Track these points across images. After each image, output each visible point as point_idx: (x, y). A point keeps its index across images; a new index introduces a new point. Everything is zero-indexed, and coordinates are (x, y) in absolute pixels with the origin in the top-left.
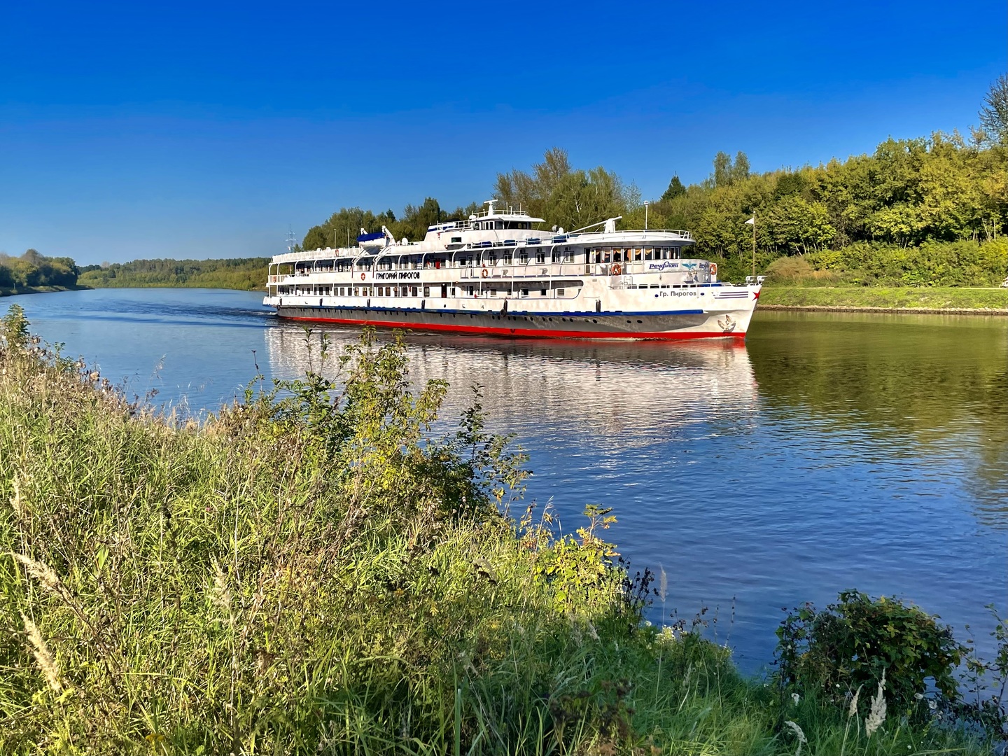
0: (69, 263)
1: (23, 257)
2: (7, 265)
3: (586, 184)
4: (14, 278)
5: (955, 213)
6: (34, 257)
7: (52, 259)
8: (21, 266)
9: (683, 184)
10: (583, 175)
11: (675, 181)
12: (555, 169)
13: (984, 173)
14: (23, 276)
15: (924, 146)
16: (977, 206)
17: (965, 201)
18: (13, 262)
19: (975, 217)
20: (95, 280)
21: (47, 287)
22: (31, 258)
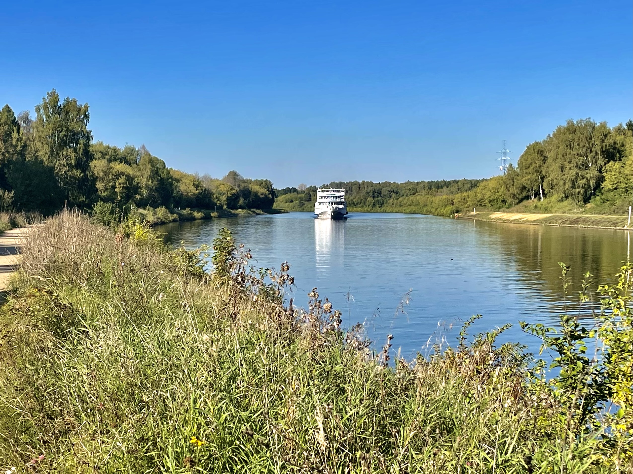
0: (267, 185)
1: (225, 178)
2: (210, 188)
4: (216, 200)
6: (235, 179)
7: (251, 181)
8: (223, 189)
14: (224, 198)
18: (216, 185)
20: (291, 204)
21: (245, 210)
22: (232, 180)
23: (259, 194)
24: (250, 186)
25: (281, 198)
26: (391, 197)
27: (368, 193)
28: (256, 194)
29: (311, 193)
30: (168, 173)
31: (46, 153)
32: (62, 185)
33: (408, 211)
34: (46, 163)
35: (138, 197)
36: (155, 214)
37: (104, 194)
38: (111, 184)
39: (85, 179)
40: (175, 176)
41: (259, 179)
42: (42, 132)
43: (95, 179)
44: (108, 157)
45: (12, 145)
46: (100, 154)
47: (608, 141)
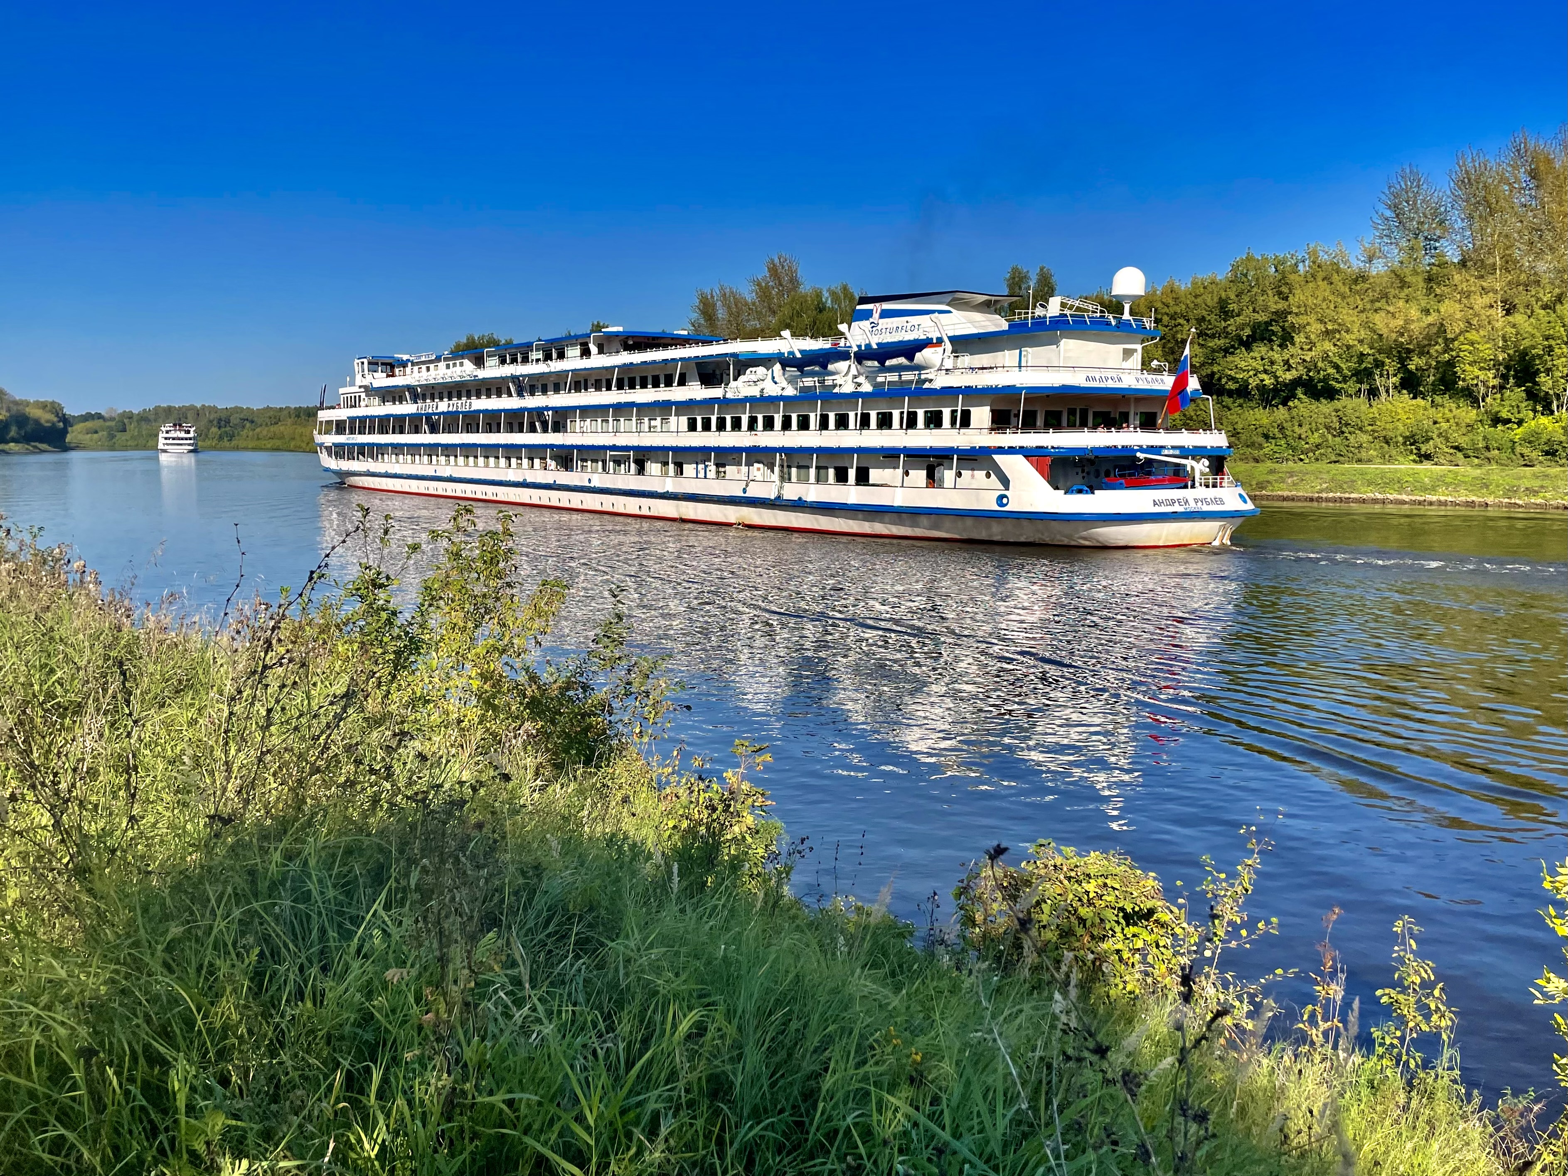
0: (55, 409)
3: (825, 308)
5: (1336, 359)
7: (28, 404)
10: (819, 295)
12: (781, 285)
13: (1378, 305)
15: (1296, 265)
16: (1366, 350)
17: (1351, 343)
19: (1363, 366)
20: (96, 436)
21: (21, 445)
23: (43, 421)
24: (27, 410)
25: (78, 427)
26: (244, 427)
27: (211, 422)
28: (37, 422)
29: (126, 421)
33: (269, 446)
41: (42, 400)
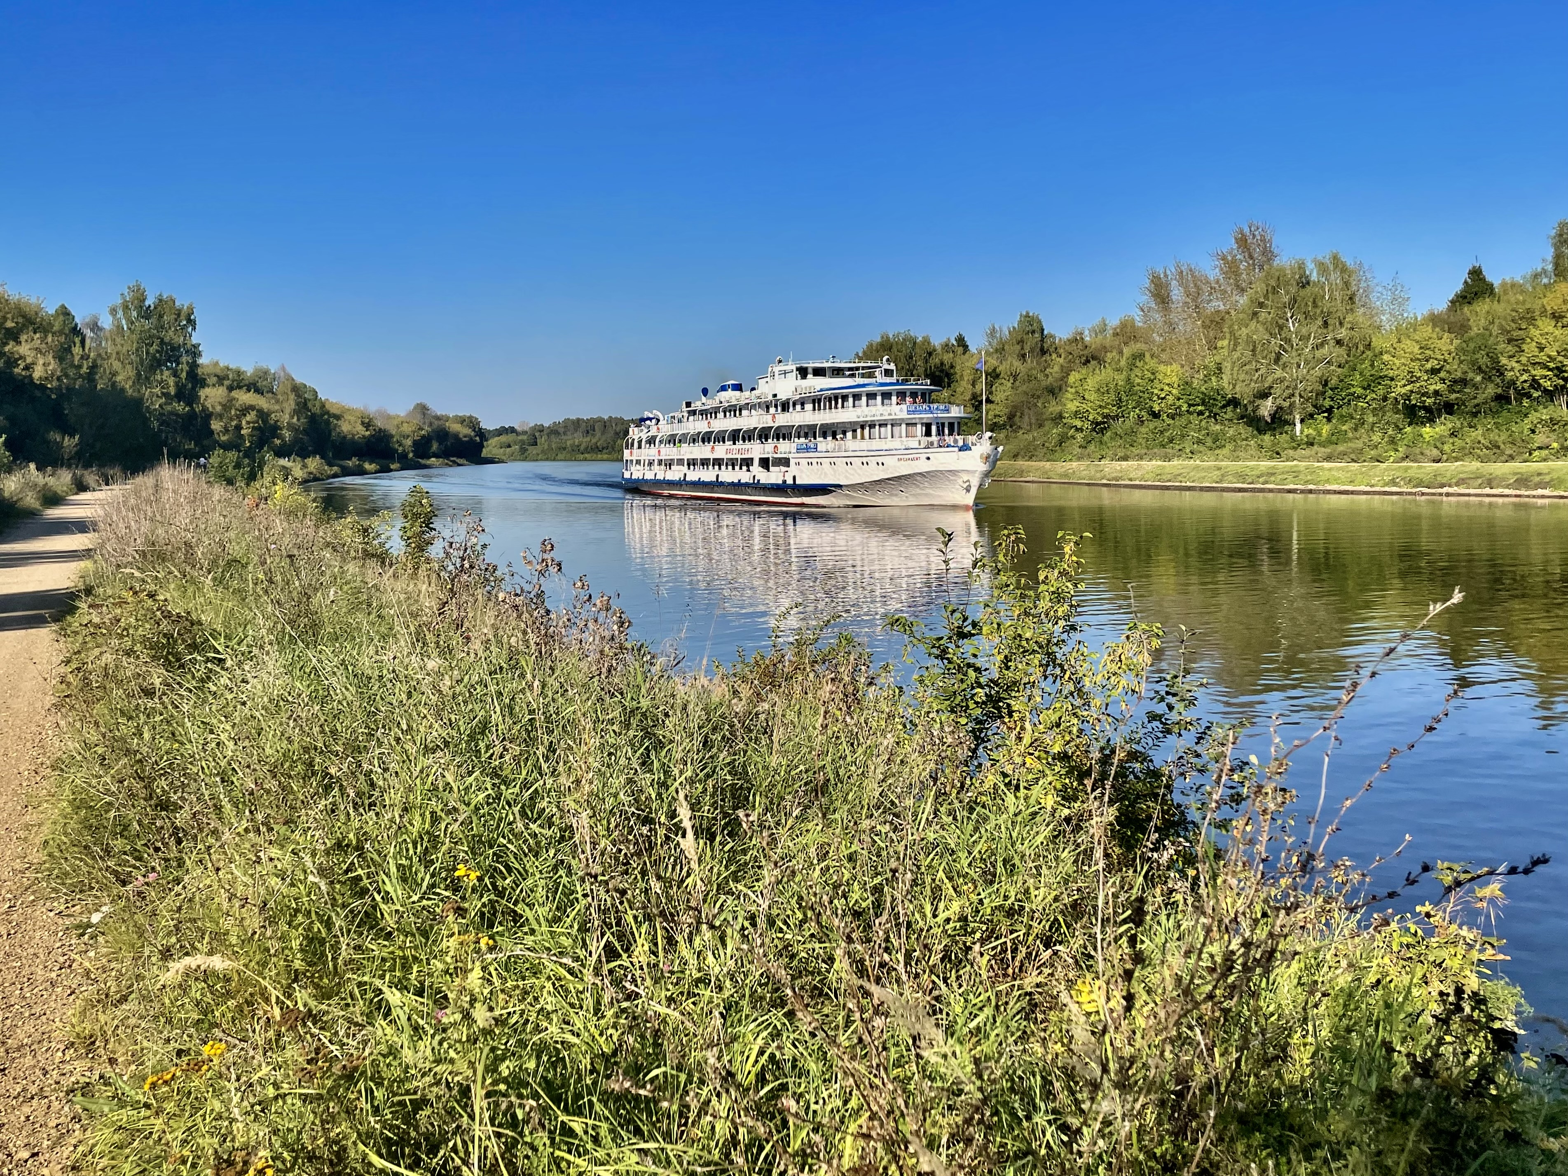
0: (472, 423)
1: (407, 415)
2: (387, 427)
3: (1308, 283)
4: (396, 446)
6: (424, 414)
8: (406, 429)
9: (1489, 278)
10: (1301, 267)
11: (1476, 273)
12: (1251, 257)
14: (409, 442)
18: (395, 423)
20: (508, 450)
21: (441, 460)
22: (419, 416)
23: (461, 436)
24: (447, 424)
25: (493, 441)
28: (456, 436)
29: (537, 434)
30: (323, 406)
31: (130, 378)
32: (156, 424)
34: (130, 392)
35: (278, 442)
36: (305, 466)
37: (224, 438)
38: (234, 423)
39: (192, 415)
40: (333, 411)
41: (460, 414)
42: (122, 345)
43: (208, 416)
44: (226, 383)
45: (72, 365)
46: (215, 379)
47: (935, 361)
